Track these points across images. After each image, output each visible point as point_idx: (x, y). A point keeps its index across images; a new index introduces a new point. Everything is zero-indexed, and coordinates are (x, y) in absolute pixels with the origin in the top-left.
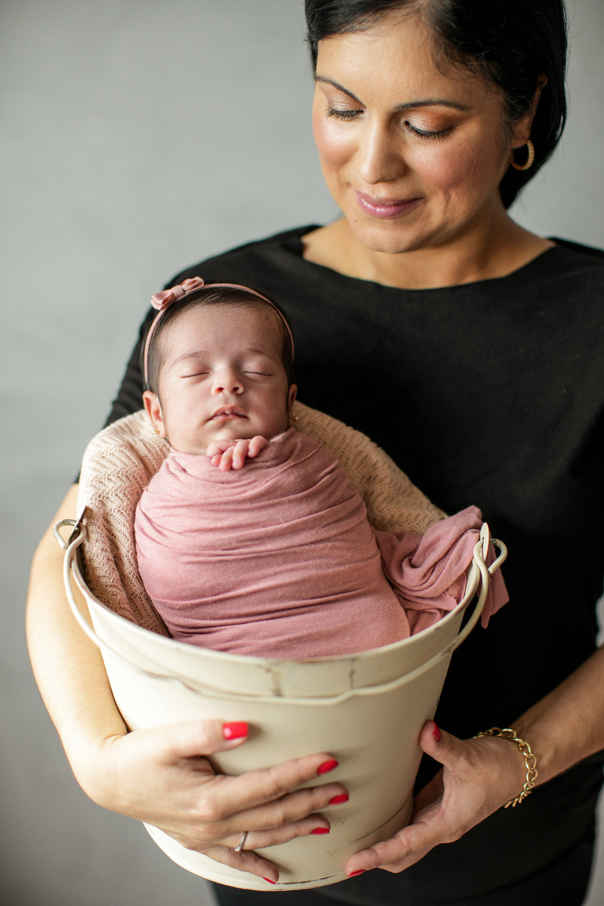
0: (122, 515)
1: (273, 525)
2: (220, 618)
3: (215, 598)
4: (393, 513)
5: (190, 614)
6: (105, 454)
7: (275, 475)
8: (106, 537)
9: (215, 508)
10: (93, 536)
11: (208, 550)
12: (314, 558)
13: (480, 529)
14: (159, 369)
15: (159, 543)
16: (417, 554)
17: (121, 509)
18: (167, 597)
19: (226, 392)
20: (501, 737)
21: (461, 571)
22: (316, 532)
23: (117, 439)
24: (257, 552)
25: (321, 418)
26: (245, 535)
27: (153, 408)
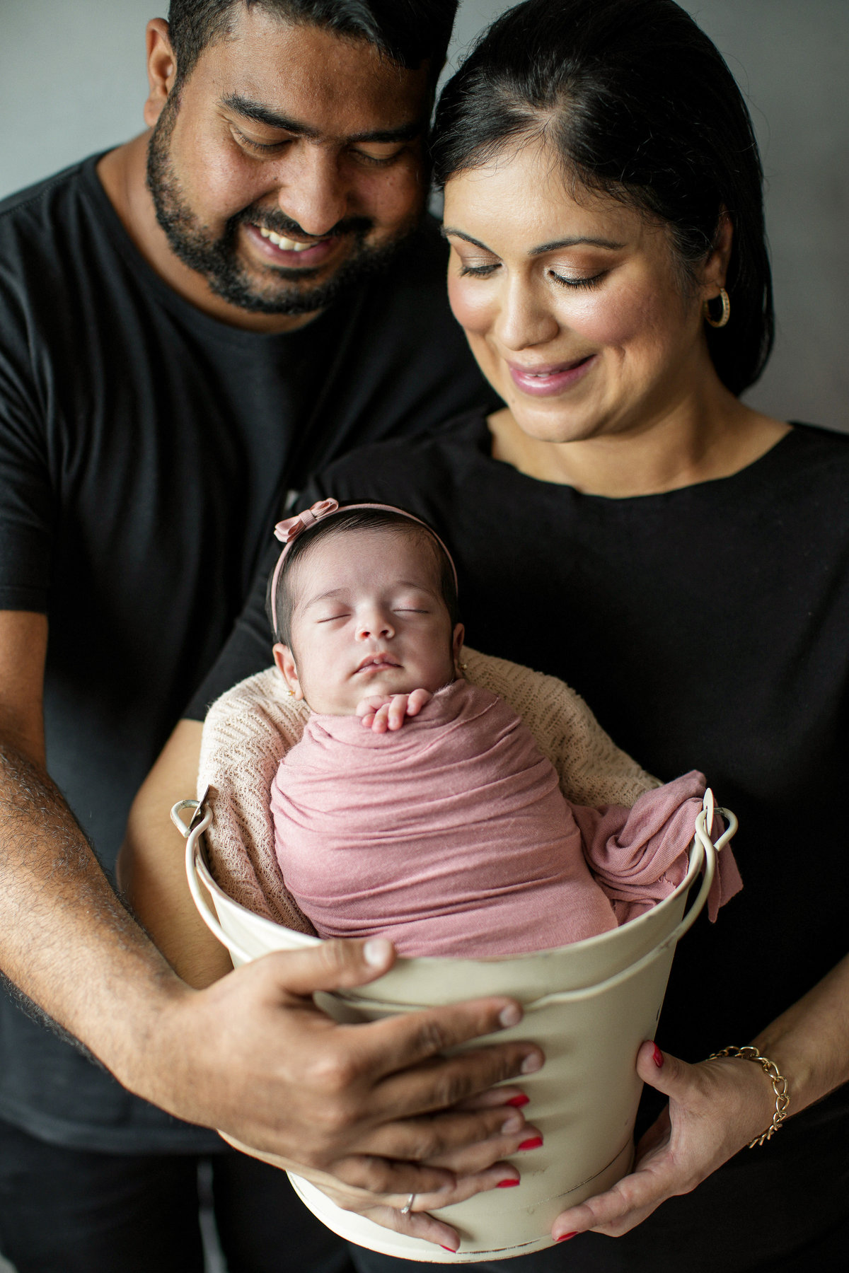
0: (254, 795)
1: (441, 798)
2: (380, 917)
3: (373, 891)
4: (594, 782)
5: (342, 912)
6: (230, 720)
7: (442, 735)
8: (235, 823)
9: (370, 779)
10: (221, 822)
11: (362, 832)
12: (494, 838)
13: (703, 798)
14: (290, 615)
15: (302, 826)
16: (624, 832)
17: (252, 788)
18: (314, 893)
19: (373, 637)
20: (740, 1057)
21: (681, 850)
22: (495, 806)
23: (245, 702)
24: (423, 832)
25: (500, 666)
26: (408, 811)
27: (287, 665)
